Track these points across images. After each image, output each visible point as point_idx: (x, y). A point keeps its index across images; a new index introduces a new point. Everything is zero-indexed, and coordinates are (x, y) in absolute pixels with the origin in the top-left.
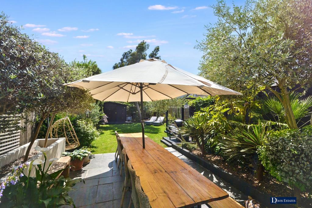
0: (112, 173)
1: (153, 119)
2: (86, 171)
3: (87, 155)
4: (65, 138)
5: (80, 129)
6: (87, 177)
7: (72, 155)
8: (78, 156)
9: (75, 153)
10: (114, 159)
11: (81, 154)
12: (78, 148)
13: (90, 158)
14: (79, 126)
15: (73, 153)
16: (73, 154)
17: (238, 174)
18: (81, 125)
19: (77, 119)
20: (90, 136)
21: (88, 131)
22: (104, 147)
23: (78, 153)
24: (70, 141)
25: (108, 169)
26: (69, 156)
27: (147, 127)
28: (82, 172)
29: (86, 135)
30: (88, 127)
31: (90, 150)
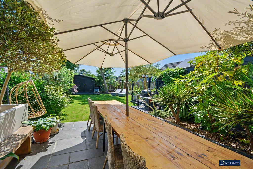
0: (86, 145)
1: (118, 91)
2: (53, 143)
3: (55, 124)
4: (27, 104)
5: (48, 95)
6: (55, 152)
7: (35, 125)
8: (44, 126)
9: (40, 122)
10: (86, 128)
11: (47, 123)
12: (44, 117)
13: (59, 127)
14: (47, 92)
15: (37, 121)
16: (37, 123)
17: (227, 143)
18: (49, 91)
19: (44, 84)
20: (60, 103)
21: (57, 98)
22: (74, 115)
23: (43, 123)
24: (34, 107)
25: (81, 140)
26: (32, 126)
27: (114, 98)
28: (49, 144)
29: (55, 101)
30: (57, 94)
31: (59, 119)
